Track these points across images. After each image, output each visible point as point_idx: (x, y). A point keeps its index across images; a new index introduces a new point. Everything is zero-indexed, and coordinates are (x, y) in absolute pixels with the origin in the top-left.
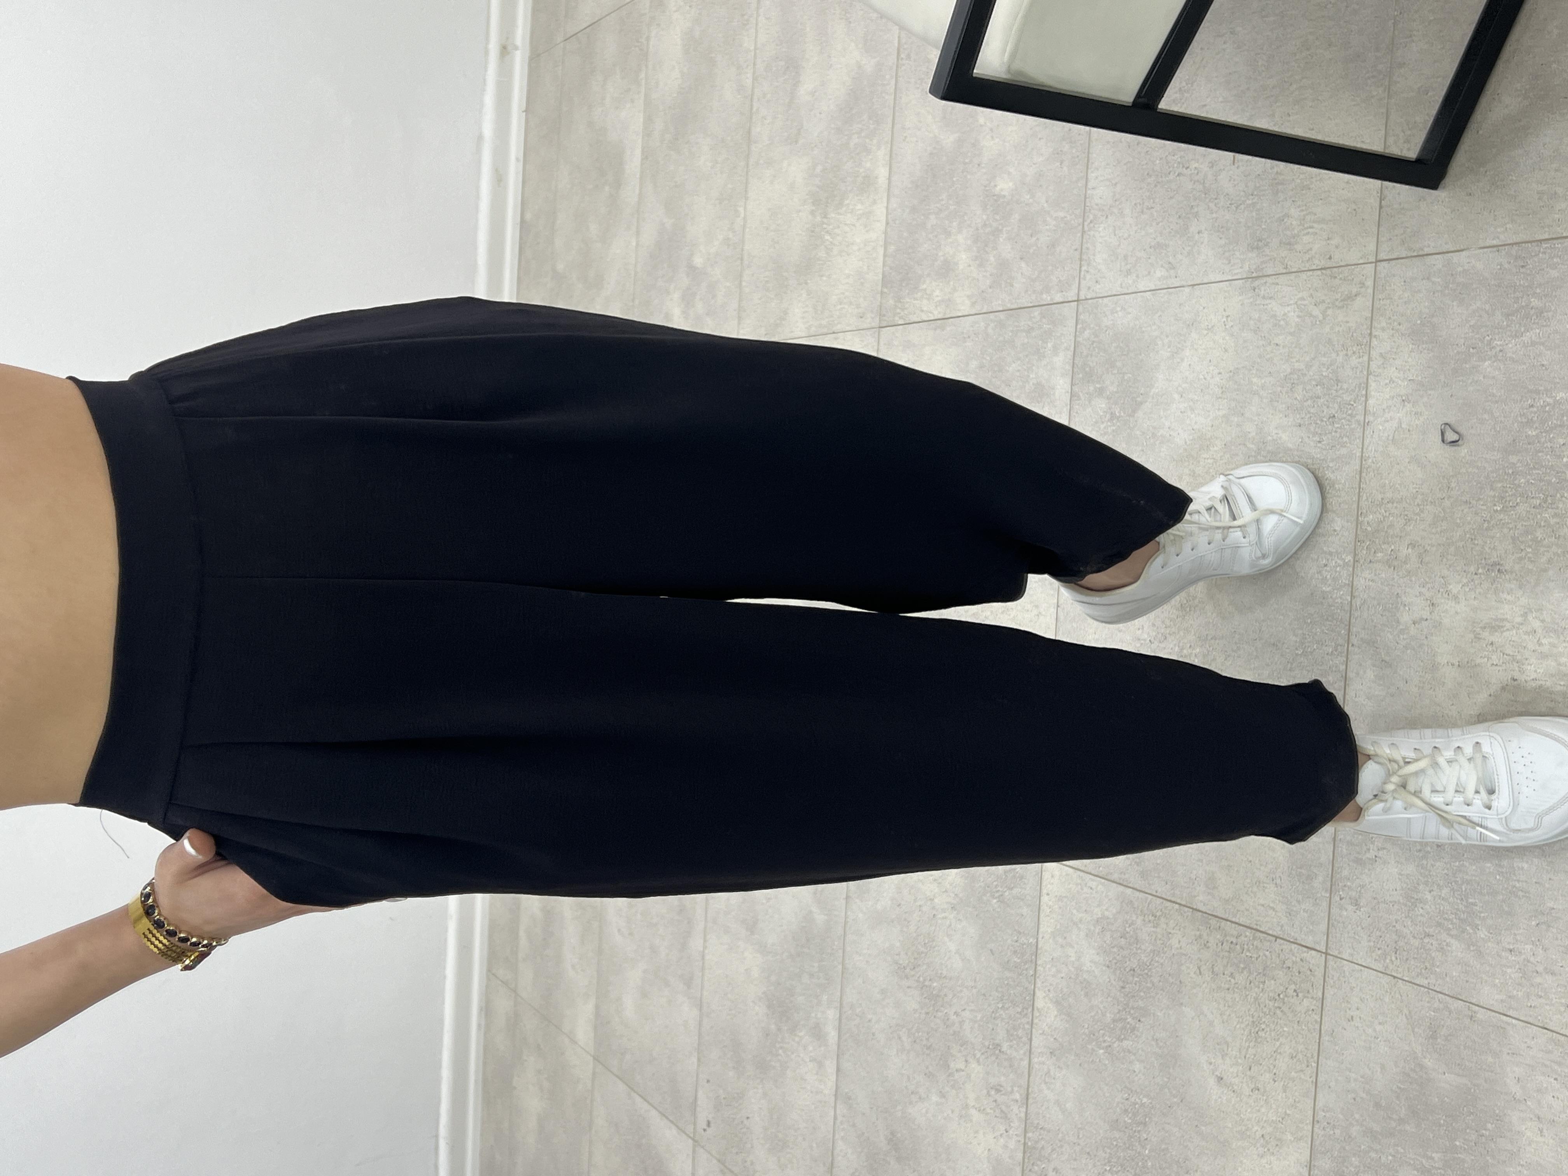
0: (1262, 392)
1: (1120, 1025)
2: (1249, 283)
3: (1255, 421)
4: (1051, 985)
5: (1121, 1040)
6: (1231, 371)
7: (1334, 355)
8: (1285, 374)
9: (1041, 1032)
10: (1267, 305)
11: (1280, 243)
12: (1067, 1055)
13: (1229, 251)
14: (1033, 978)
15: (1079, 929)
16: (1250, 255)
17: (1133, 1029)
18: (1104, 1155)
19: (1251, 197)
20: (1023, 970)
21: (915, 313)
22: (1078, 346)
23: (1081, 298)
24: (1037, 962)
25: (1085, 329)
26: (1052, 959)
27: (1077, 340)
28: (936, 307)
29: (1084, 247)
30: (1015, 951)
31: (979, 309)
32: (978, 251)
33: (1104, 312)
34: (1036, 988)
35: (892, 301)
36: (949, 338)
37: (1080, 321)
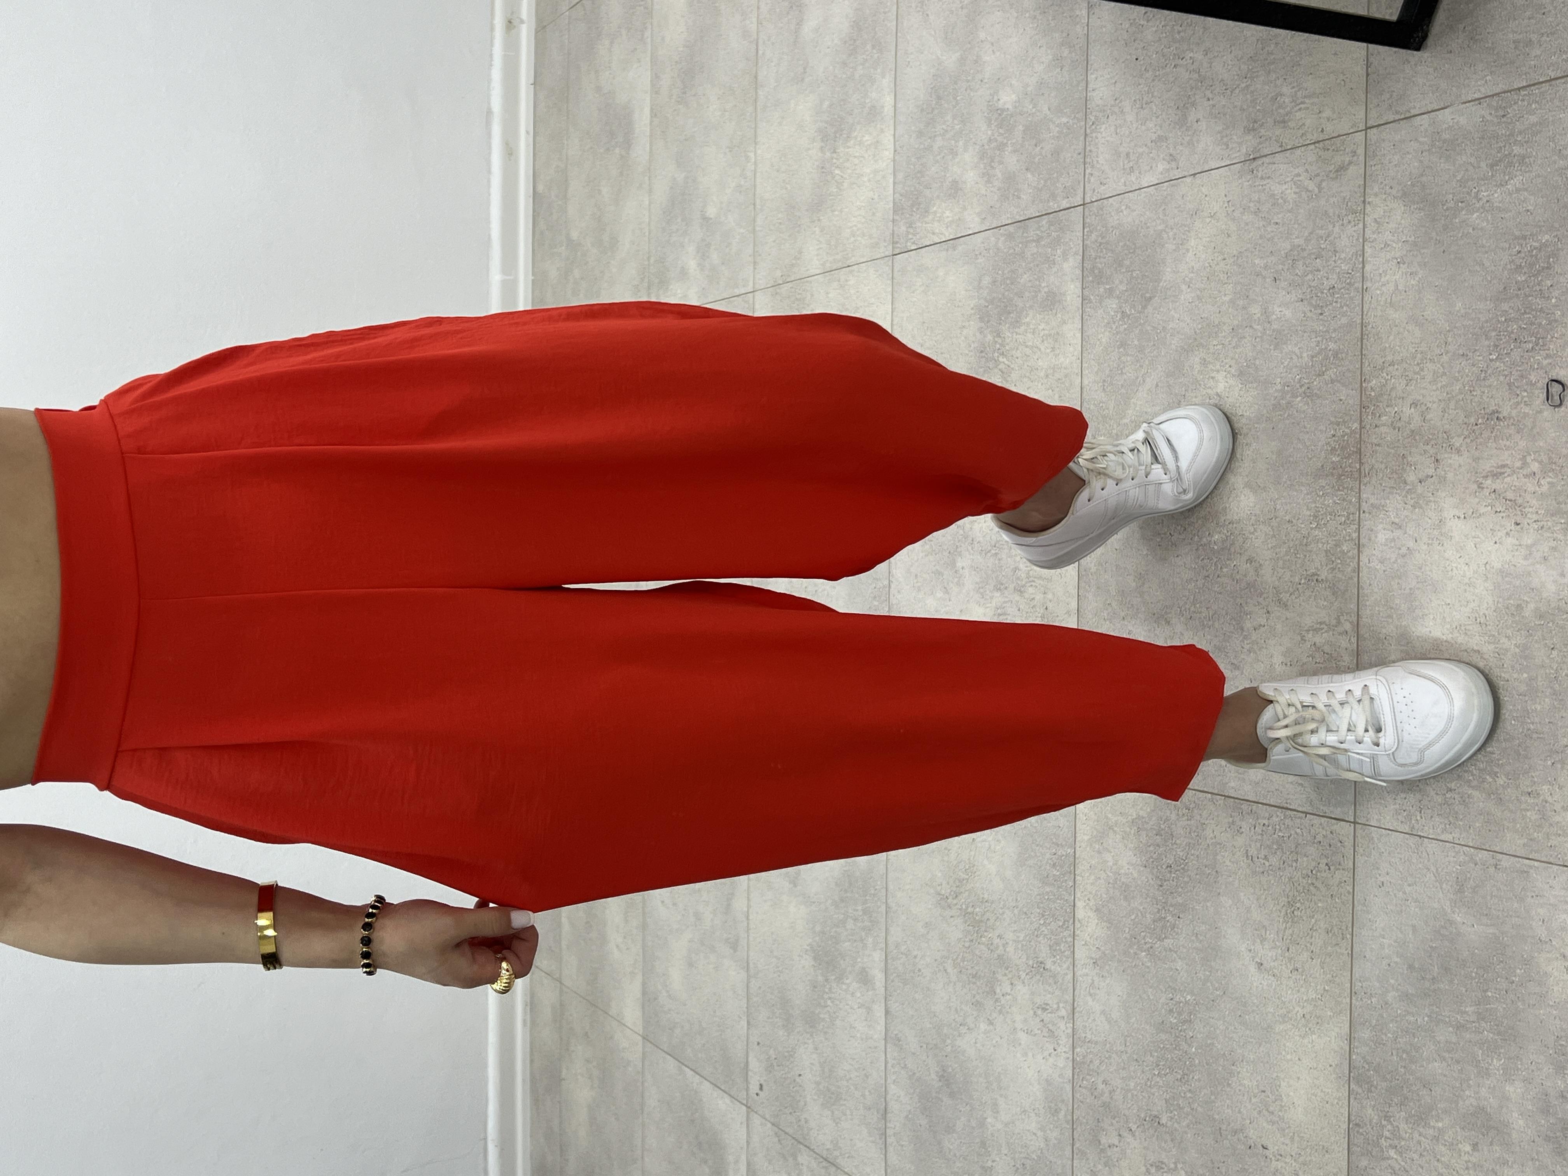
0: (1264, 273)
1: (1160, 924)
2: (1247, 165)
3: (1260, 302)
4: (1090, 893)
5: (1161, 940)
6: (1234, 256)
7: (1330, 227)
8: (1286, 251)
9: (1083, 943)
10: (1265, 185)
11: (1275, 122)
12: (1110, 963)
13: (1227, 136)
14: (1072, 888)
15: (1115, 832)
16: (1247, 138)
17: (1173, 927)
18: (1151, 1059)
19: (1245, 80)
20: (1062, 882)
21: (927, 237)
22: (1087, 250)
23: (1086, 202)
24: (1076, 872)
25: (1092, 232)
26: (1090, 867)
27: (1085, 243)
28: (947, 228)
29: (1087, 150)
30: (1054, 864)
31: (988, 224)
32: (985, 168)
33: (1110, 213)
34: (1076, 899)
35: (903, 228)
36: (961, 257)
37: (1087, 225)
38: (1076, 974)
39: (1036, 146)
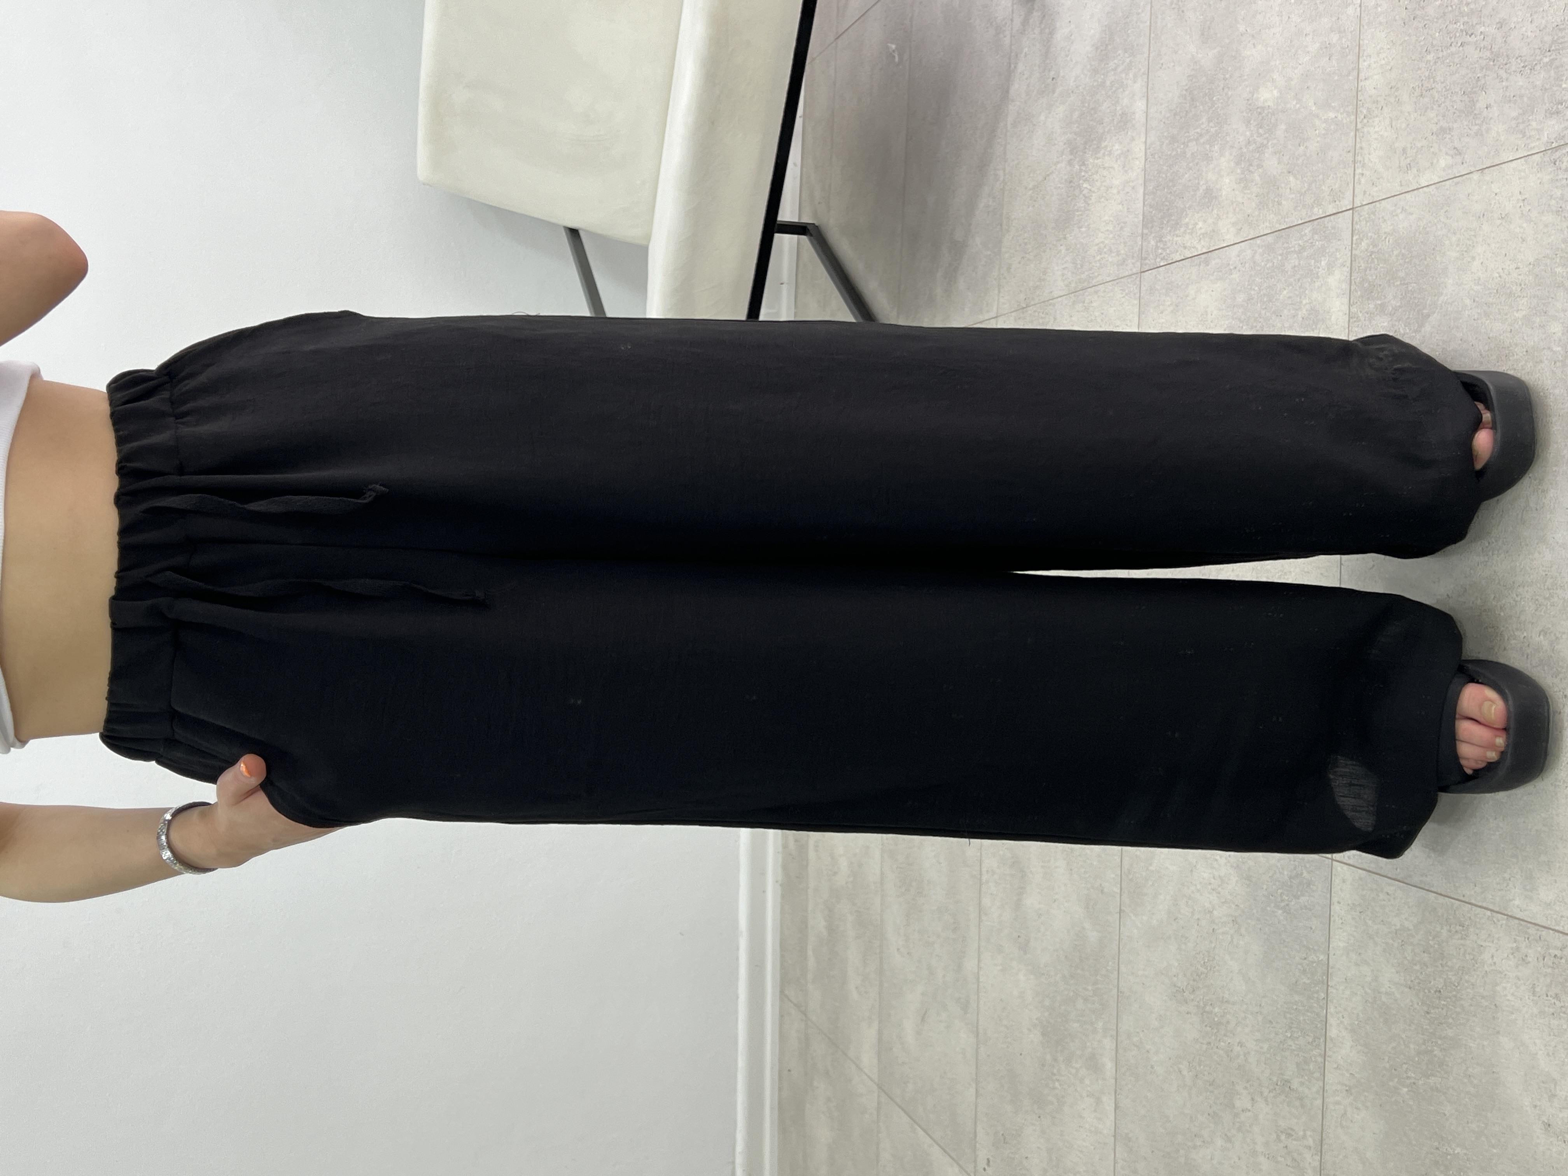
4: (1344, 1009)
9: (1335, 1066)
12: (1365, 1093)
21: (1177, 251)
22: (1355, 261)
23: (1355, 206)
24: (1329, 983)
25: (1362, 240)
26: (1346, 979)
27: (1353, 253)
28: (1200, 240)
29: (1357, 148)
30: (1304, 971)
31: (1245, 235)
32: (1242, 173)
33: (1383, 217)
34: (1328, 1014)
35: (1153, 243)
36: (1214, 272)
37: (1356, 232)
38: (1326, 1100)
39: (1300, 146)
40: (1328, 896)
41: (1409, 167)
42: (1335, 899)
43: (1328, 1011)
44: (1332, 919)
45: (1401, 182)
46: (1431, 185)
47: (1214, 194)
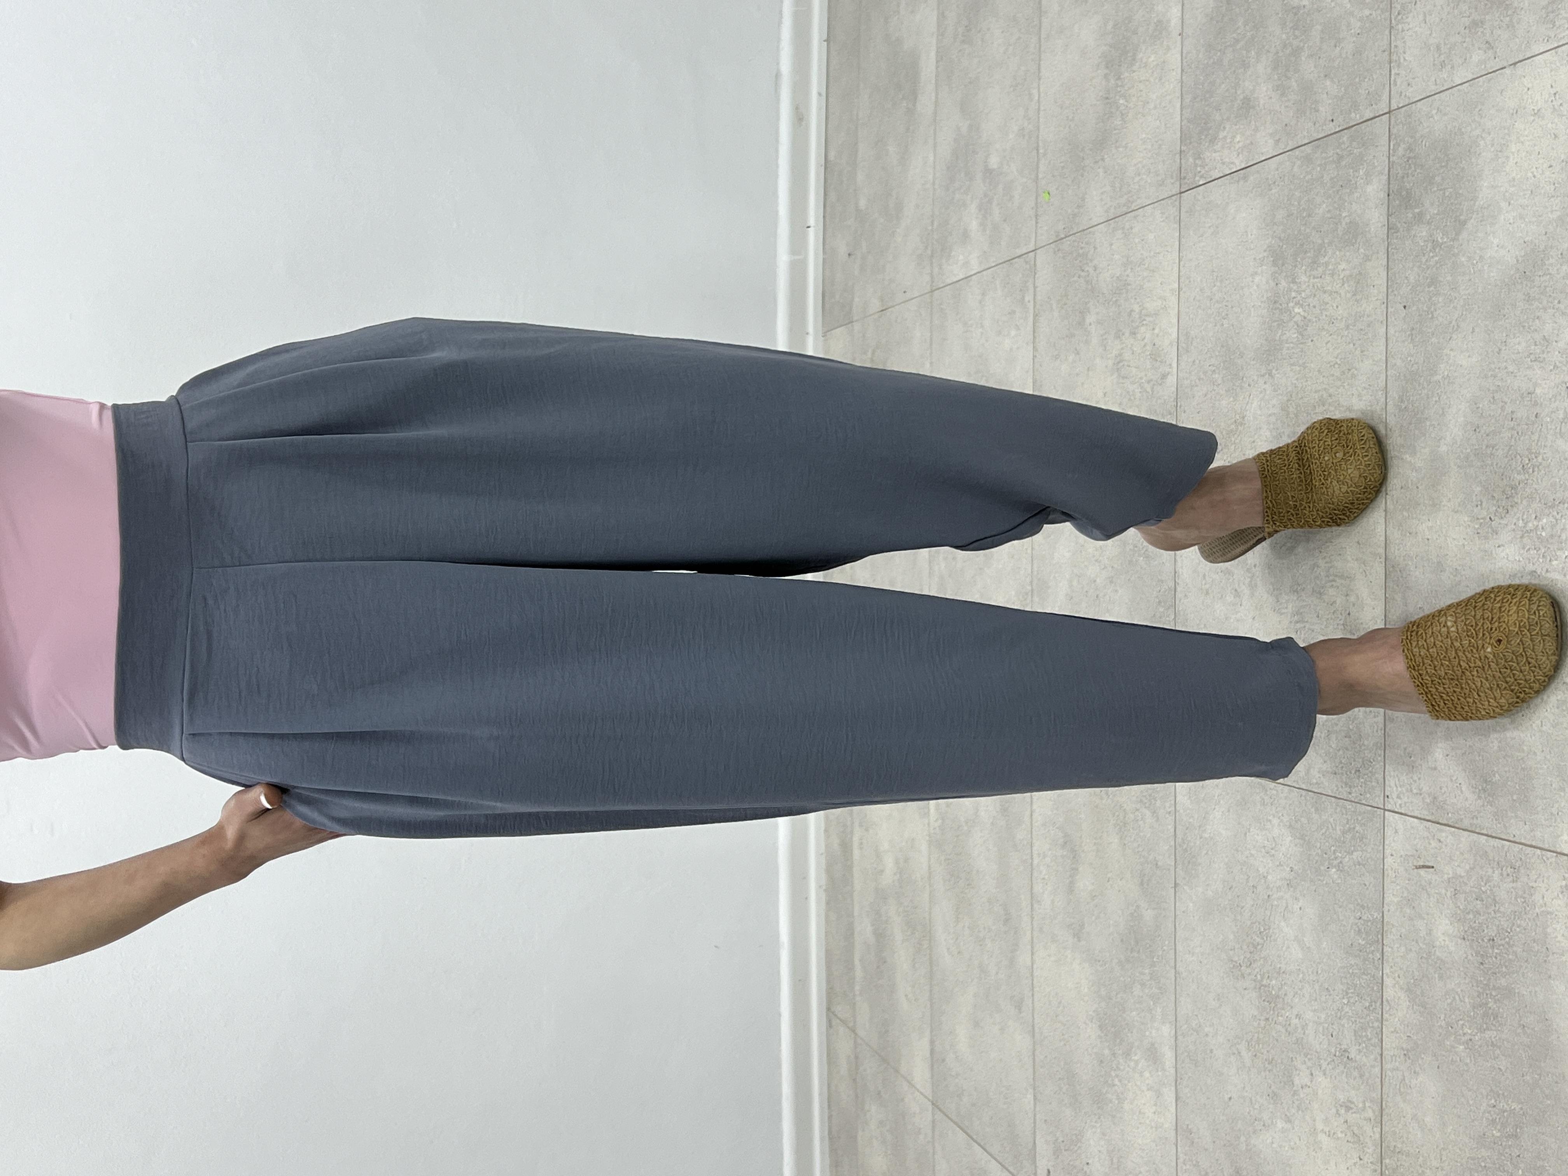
4: (1401, 968)
9: (1392, 1029)
12: (1423, 1056)
21: (1216, 168)
22: (1393, 168)
23: (1392, 108)
24: (1384, 942)
25: (1399, 145)
26: (1401, 936)
27: (1391, 160)
28: (1238, 155)
29: (1393, 46)
30: (1359, 930)
31: (1283, 147)
32: (1279, 79)
33: (1419, 120)
34: (1384, 975)
35: (1191, 160)
36: (1253, 189)
37: (1394, 136)
38: (1385, 1067)
39: (1336, 46)
40: (1381, 848)
41: (1443, 65)
42: (1388, 852)
43: (1384, 972)
44: (1386, 873)
45: (1435, 80)
46: (1464, 83)
47: (1251, 104)
